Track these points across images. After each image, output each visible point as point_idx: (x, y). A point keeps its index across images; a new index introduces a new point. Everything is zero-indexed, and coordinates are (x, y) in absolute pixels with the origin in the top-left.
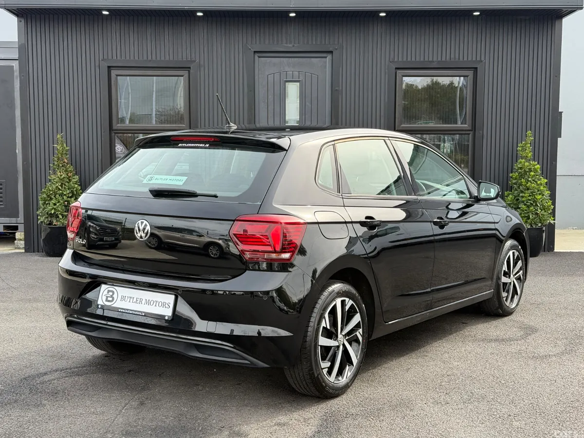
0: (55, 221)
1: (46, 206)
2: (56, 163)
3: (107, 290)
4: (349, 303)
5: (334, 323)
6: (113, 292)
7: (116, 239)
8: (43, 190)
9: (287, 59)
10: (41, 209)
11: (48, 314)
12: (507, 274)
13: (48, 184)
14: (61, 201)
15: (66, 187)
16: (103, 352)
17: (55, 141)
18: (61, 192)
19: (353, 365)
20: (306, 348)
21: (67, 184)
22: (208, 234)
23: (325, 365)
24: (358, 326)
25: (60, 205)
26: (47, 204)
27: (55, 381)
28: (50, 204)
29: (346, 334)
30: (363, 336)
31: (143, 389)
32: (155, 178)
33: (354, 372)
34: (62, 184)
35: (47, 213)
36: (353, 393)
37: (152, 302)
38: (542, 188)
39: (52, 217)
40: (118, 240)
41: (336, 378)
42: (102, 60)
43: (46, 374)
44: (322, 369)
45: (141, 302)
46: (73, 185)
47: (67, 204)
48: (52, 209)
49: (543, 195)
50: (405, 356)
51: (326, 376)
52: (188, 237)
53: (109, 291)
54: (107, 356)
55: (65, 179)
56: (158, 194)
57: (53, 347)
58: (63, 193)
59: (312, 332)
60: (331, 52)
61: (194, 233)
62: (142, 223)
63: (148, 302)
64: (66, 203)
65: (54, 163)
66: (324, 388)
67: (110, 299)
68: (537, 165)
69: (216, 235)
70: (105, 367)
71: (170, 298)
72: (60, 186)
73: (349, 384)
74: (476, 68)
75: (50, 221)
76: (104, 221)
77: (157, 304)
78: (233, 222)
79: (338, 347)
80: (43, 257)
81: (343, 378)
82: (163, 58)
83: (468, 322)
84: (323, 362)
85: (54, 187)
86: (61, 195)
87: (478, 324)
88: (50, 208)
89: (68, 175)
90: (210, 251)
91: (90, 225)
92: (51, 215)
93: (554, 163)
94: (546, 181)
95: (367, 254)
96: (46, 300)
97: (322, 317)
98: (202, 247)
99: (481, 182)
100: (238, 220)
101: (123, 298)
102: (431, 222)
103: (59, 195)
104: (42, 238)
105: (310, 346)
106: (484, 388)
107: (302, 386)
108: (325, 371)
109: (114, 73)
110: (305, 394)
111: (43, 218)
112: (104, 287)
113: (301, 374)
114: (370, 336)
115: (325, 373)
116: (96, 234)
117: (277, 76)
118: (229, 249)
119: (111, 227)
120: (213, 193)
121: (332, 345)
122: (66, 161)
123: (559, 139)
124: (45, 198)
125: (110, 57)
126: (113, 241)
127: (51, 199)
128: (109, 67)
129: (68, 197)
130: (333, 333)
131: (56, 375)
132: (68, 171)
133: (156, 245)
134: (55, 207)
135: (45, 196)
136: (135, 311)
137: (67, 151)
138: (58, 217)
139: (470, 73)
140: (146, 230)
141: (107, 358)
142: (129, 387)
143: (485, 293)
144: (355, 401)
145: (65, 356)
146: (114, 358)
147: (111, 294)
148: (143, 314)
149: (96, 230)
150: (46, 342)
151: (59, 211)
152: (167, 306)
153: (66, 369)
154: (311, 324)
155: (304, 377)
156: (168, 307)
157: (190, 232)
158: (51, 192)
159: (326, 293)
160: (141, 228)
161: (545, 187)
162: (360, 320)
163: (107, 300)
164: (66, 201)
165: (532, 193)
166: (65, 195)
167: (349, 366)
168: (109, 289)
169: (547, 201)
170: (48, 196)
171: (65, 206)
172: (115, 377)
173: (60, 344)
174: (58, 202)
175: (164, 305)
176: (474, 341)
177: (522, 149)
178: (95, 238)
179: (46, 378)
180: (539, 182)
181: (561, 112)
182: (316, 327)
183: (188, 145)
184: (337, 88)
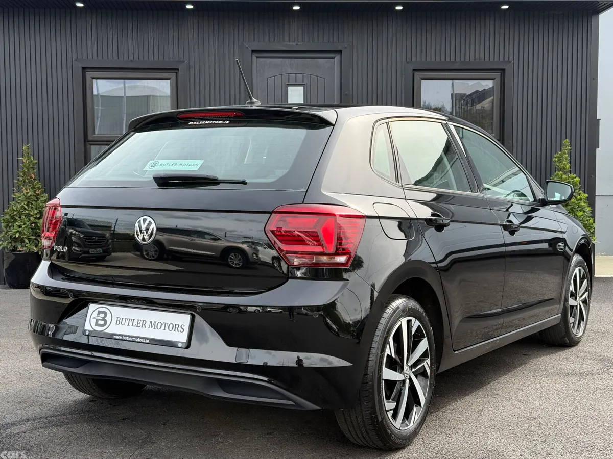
0: (19, 247)
1: (10, 229)
2: (21, 179)
3: (97, 311)
4: (416, 324)
5: (399, 350)
6: (105, 314)
7: (104, 251)
8: (6, 210)
9: (289, 59)
10: (3, 233)
11: (13, 351)
12: (574, 295)
13: (12, 203)
14: (28, 223)
15: (34, 207)
16: (87, 396)
17: (20, 153)
18: (27, 212)
19: (421, 406)
20: (367, 383)
21: (34, 203)
22: (225, 236)
23: (390, 405)
24: (425, 355)
25: (26, 227)
26: (11, 226)
27: (27, 434)
28: (14, 226)
29: (412, 365)
30: (431, 368)
31: (145, 443)
32: (160, 164)
33: (422, 415)
34: (28, 203)
35: (11, 237)
36: (422, 443)
37: (160, 324)
38: (582, 204)
39: (16, 242)
40: (107, 252)
41: (402, 423)
42: (76, 60)
43: (13, 424)
44: (387, 411)
45: (144, 325)
46: (41, 204)
47: (35, 226)
48: (17, 232)
49: (584, 212)
50: (470, 395)
51: (391, 420)
52: (199, 241)
53: (99, 313)
54: (93, 401)
55: (32, 197)
56: (164, 182)
57: (21, 390)
58: (29, 214)
59: (375, 361)
60: (340, 52)
61: (206, 236)
62: (145, 220)
63: (154, 325)
64: (33, 225)
65: (18, 179)
66: (389, 436)
67: (102, 322)
68: (575, 178)
69: (239, 237)
70: (91, 415)
71: (184, 319)
72: (26, 205)
73: (417, 431)
74: (504, 70)
75: (14, 247)
76: (89, 227)
77: (167, 327)
78: (270, 215)
79: (404, 382)
80: (5, 288)
81: (410, 423)
82: (146, 58)
83: (530, 353)
84: (388, 403)
85: (19, 206)
86: (28, 215)
87: (543, 355)
88: (14, 231)
89: (35, 193)
90: (229, 260)
91: (71, 233)
92: (15, 240)
93: (593, 176)
94: (586, 195)
95: (436, 263)
96: (10, 335)
97: (385, 342)
98: (218, 254)
99: (548, 182)
100: (276, 212)
101: (119, 321)
102: (501, 225)
103: (25, 216)
104: (5, 268)
105: (373, 381)
106: (587, 434)
107: (360, 435)
108: (390, 414)
109: (89, 75)
110: (362, 446)
111: (6, 243)
112: (92, 307)
113: (359, 419)
114: (438, 368)
115: (390, 416)
116: (79, 246)
117: (278, 79)
118: (257, 256)
119: (98, 234)
120: (240, 179)
121: (397, 379)
122: (33, 176)
123: (597, 149)
124: (8, 219)
125: (85, 57)
126: (101, 253)
127: (15, 220)
128: (84, 69)
129: (35, 218)
130: (398, 364)
131: (27, 426)
132: (35, 188)
133: (156, 256)
134: (19, 229)
135: (7, 217)
136: (136, 337)
137: (34, 164)
138: (24, 242)
139: (497, 75)
140: (150, 231)
141: (92, 403)
142: (126, 440)
143: (553, 317)
144: (428, 454)
145: (37, 401)
146: (102, 403)
147: (102, 315)
148: (148, 341)
149: (80, 238)
150: (13, 385)
151: (25, 234)
152: (180, 329)
153: (41, 418)
154: (373, 351)
155: (363, 421)
156: (182, 330)
157: (201, 234)
158: (15, 213)
159: (389, 311)
160: (144, 227)
161: (586, 203)
162: (428, 347)
163: (97, 324)
164: (33, 223)
165: (571, 209)
166: (32, 216)
167: (416, 407)
168: (100, 309)
169: (588, 219)
170: (12, 217)
171: (33, 229)
172: (106, 428)
173: (30, 386)
174: (24, 224)
175: (175, 328)
176: (547, 376)
177: (558, 160)
178: (78, 251)
179: (15, 430)
180: (579, 197)
181: (599, 120)
182: (379, 355)
183: (201, 123)
184: (346, 93)
